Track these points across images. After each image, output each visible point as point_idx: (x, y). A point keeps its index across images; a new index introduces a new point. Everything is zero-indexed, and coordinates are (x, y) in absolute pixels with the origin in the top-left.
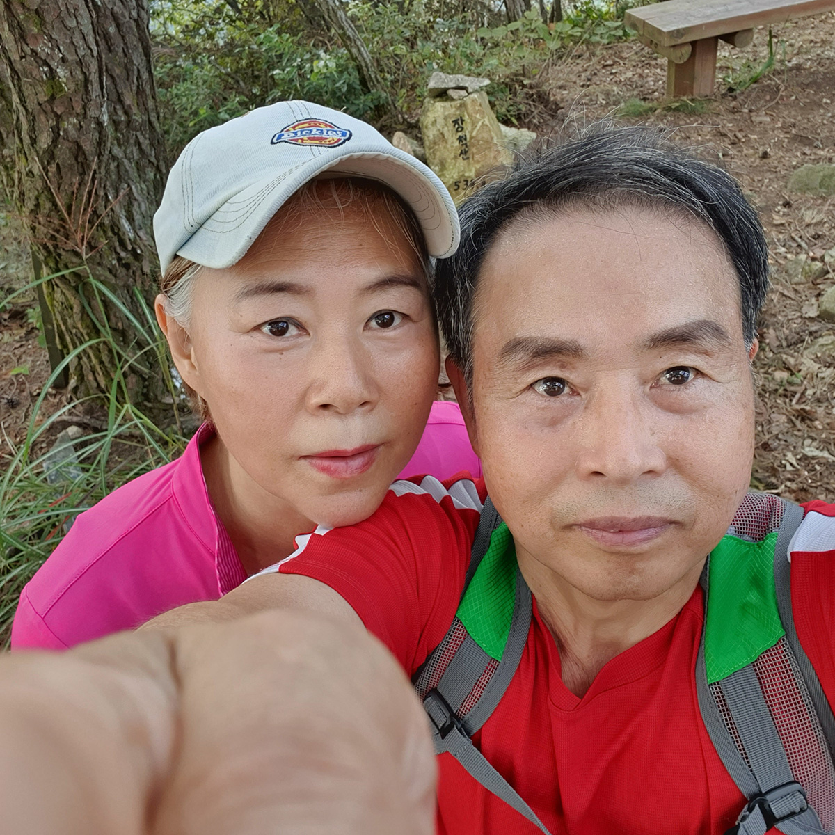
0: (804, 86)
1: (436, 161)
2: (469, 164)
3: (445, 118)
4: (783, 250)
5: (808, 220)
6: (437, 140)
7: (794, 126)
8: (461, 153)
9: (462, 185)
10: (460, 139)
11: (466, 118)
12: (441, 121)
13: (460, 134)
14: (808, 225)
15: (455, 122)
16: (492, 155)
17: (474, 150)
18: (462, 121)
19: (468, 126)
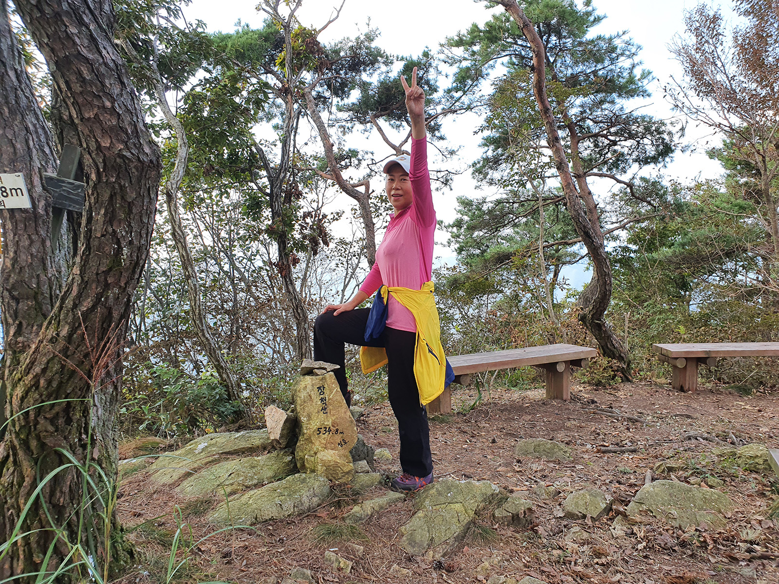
0: (502, 411)
1: (305, 414)
2: (327, 416)
3: (313, 385)
4: (527, 483)
5: (535, 469)
6: (306, 400)
7: (504, 428)
8: (322, 409)
9: (322, 430)
10: (322, 400)
11: (326, 386)
12: (309, 387)
13: (322, 396)
14: (536, 472)
15: (319, 388)
16: (343, 411)
17: (331, 407)
18: (324, 388)
19: (327, 391)
